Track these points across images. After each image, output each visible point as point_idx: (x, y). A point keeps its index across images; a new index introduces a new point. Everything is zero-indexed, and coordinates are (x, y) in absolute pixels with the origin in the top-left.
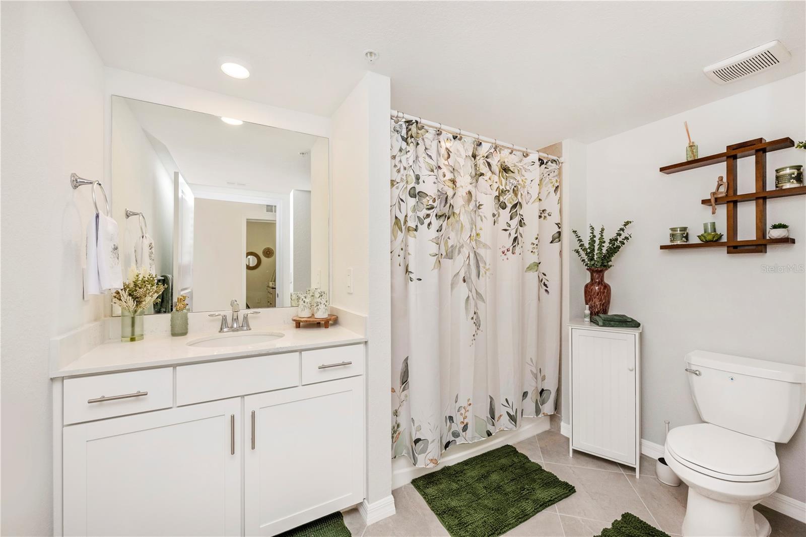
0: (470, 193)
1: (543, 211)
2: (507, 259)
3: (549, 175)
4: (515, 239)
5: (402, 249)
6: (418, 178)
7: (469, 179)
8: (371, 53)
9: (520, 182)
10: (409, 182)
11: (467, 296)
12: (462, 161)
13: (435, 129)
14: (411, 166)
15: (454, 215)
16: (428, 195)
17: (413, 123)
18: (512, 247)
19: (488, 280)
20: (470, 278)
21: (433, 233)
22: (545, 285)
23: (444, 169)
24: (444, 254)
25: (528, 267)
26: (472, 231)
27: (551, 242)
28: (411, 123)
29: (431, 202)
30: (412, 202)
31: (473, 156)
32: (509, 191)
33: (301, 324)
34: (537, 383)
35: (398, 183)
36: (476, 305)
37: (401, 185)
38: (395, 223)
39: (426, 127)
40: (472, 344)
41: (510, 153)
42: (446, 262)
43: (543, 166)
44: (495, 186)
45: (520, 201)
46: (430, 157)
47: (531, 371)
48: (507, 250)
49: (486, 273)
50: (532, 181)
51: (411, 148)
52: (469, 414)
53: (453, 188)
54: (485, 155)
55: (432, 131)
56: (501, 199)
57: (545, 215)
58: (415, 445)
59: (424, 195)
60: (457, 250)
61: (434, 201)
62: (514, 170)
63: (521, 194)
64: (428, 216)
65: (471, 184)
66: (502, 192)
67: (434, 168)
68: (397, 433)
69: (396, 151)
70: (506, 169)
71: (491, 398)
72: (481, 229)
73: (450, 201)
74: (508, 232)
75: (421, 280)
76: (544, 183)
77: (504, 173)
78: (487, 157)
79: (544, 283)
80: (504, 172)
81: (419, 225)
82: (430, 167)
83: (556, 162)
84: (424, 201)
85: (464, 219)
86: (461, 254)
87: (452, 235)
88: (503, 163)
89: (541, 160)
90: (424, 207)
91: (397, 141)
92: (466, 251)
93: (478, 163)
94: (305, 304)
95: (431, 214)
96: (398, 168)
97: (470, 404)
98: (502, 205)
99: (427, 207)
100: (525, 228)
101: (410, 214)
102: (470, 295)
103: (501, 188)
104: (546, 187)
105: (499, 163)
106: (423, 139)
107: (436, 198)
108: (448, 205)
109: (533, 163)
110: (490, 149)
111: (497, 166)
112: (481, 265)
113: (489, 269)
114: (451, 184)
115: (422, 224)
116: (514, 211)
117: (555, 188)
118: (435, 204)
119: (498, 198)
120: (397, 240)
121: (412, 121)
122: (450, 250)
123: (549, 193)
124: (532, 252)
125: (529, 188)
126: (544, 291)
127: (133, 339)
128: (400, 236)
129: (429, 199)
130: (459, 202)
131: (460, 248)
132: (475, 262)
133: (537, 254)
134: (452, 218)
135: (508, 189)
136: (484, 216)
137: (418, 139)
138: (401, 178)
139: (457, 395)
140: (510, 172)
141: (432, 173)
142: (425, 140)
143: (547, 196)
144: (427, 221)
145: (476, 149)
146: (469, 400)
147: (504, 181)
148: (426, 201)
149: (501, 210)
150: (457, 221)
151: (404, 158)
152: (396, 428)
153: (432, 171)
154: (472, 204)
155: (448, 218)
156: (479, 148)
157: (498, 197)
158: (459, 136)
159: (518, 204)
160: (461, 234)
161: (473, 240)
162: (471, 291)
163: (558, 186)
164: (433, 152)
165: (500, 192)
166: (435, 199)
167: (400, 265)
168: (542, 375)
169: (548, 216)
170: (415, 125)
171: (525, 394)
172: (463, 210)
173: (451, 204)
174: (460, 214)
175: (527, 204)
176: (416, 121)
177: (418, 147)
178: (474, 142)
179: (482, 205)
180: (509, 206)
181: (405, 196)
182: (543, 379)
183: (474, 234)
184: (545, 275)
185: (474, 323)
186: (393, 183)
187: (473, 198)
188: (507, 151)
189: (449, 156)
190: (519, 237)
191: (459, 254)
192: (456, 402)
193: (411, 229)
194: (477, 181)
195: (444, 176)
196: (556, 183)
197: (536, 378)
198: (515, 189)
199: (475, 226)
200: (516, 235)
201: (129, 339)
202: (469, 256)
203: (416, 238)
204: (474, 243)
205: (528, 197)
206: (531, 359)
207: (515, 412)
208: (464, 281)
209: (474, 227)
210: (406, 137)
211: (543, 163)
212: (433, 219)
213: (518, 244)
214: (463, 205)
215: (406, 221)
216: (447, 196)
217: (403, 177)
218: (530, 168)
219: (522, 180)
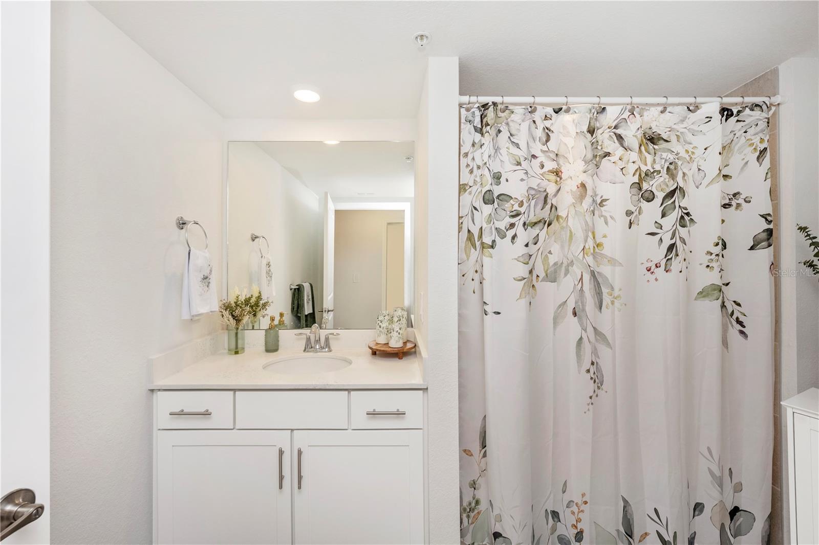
0: (583, 186)
1: (735, 195)
2: (656, 280)
3: (745, 132)
4: (671, 248)
5: (476, 271)
6: (497, 177)
7: (581, 165)
8: (422, 36)
9: (683, 154)
10: (484, 185)
11: (580, 337)
12: (570, 141)
13: (524, 107)
14: (485, 163)
15: (557, 220)
16: (512, 198)
17: (490, 106)
18: (665, 260)
19: (617, 313)
20: (584, 310)
21: (519, 249)
22: (738, 322)
23: (542, 158)
24: (542, 275)
25: (700, 293)
26: (586, 241)
27: (752, 248)
28: (487, 107)
29: (516, 207)
30: (488, 209)
31: (589, 131)
32: (659, 172)
33: (377, 352)
34: (722, 494)
35: (470, 187)
36: (595, 352)
37: (474, 189)
38: (467, 239)
39: (510, 107)
40: (589, 410)
41: (662, 112)
42: (544, 287)
43: (733, 120)
44: (632, 168)
45: (681, 184)
46: (517, 146)
47: (709, 469)
48: (656, 265)
49: (613, 303)
50: (705, 149)
51: (487, 139)
52: (584, 517)
53: (556, 182)
54: (613, 125)
55: (519, 110)
56: (645, 186)
57: (738, 202)
58: (495, 540)
59: (507, 198)
60: (563, 269)
61: (521, 204)
62: (669, 137)
63: (684, 174)
64: (512, 225)
65: (584, 172)
66: (647, 175)
67: (522, 159)
68: (476, 511)
69: (467, 147)
70: (653, 139)
71: (625, 502)
72: (605, 236)
73: (552, 200)
74: (658, 237)
75: (499, 313)
76: (737, 148)
77: (651, 146)
78: (616, 127)
79: (737, 318)
80: (649, 143)
81: (498, 239)
82: (515, 159)
83: (761, 107)
84: (507, 206)
85: (575, 224)
86: (569, 275)
87: (555, 248)
88: (648, 131)
89: (728, 110)
90: (507, 213)
91: (470, 133)
92: (576, 270)
93: (600, 138)
94: (381, 329)
95: (517, 223)
96: (471, 168)
97: (586, 503)
98: (646, 195)
99: (511, 214)
100: (693, 228)
101: (485, 226)
102: (585, 337)
103: (644, 169)
104: (740, 153)
105: (639, 132)
106: (507, 124)
107: (524, 201)
108: (548, 207)
109: (709, 119)
110: (621, 113)
111: (636, 136)
112: (605, 290)
113: (619, 296)
114: (553, 177)
115: (502, 238)
116: (670, 202)
117: (758, 153)
118: (522, 210)
119: (638, 186)
120: (469, 260)
121: (488, 104)
122: (552, 269)
123: (747, 163)
124: (708, 266)
125: (701, 163)
126: (738, 333)
127: (237, 353)
128: (474, 254)
129: (513, 203)
130: (565, 202)
131: (568, 266)
132: (592, 286)
133: (717, 270)
134: (555, 225)
135: (657, 167)
136: (611, 217)
137: (499, 125)
138: (475, 180)
139: (566, 481)
140: (662, 142)
141: (519, 167)
142: (511, 124)
143: (742, 168)
144: (510, 233)
145: (596, 120)
146: (583, 495)
147: (649, 158)
148: (511, 206)
149: (644, 204)
150: (562, 228)
151: (477, 155)
152: (473, 505)
153: (519, 164)
154: (588, 201)
155: (549, 225)
156: (602, 117)
157: (639, 184)
158: (564, 107)
159: (678, 191)
160: (570, 245)
161: (589, 254)
162: (585, 330)
163: (765, 149)
164: (522, 138)
165: (643, 175)
166: (522, 202)
167: (474, 292)
168: (734, 481)
169: (744, 204)
170: (491, 109)
171: (698, 508)
172: (572, 211)
173: (552, 204)
174: (567, 216)
175: (697, 187)
176: (493, 102)
177: (499, 135)
178: (591, 110)
179: (606, 200)
180: (660, 196)
181: (479, 203)
182: (738, 488)
183: (590, 244)
184: (739, 305)
185: (592, 378)
186: (462, 188)
187: (589, 192)
188: (655, 111)
189: (548, 139)
190: (679, 243)
191: (566, 275)
192: (564, 492)
193: (485, 245)
194: (597, 166)
195: (542, 166)
196: (759, 145)
197: (721, 485)
198: (672, 167)
199: (593, 233)
200: (673, 241)
201: (233, 352)
202: (581, 279)
203: (492, 257)
204: (590, 260)
205: (698, 177)
206: (709, 449)
207: (672, 535)
208: (575, 314)
209: (590, 235)
210: (479, 126)
211: (732, 115)
212: (519, 229)
213: (677, 255)
214: (573, 203)
215: (481, 236)
216: (548, 194)
217: (476, 179)
218: (704, 128)
219: (687, 151)
